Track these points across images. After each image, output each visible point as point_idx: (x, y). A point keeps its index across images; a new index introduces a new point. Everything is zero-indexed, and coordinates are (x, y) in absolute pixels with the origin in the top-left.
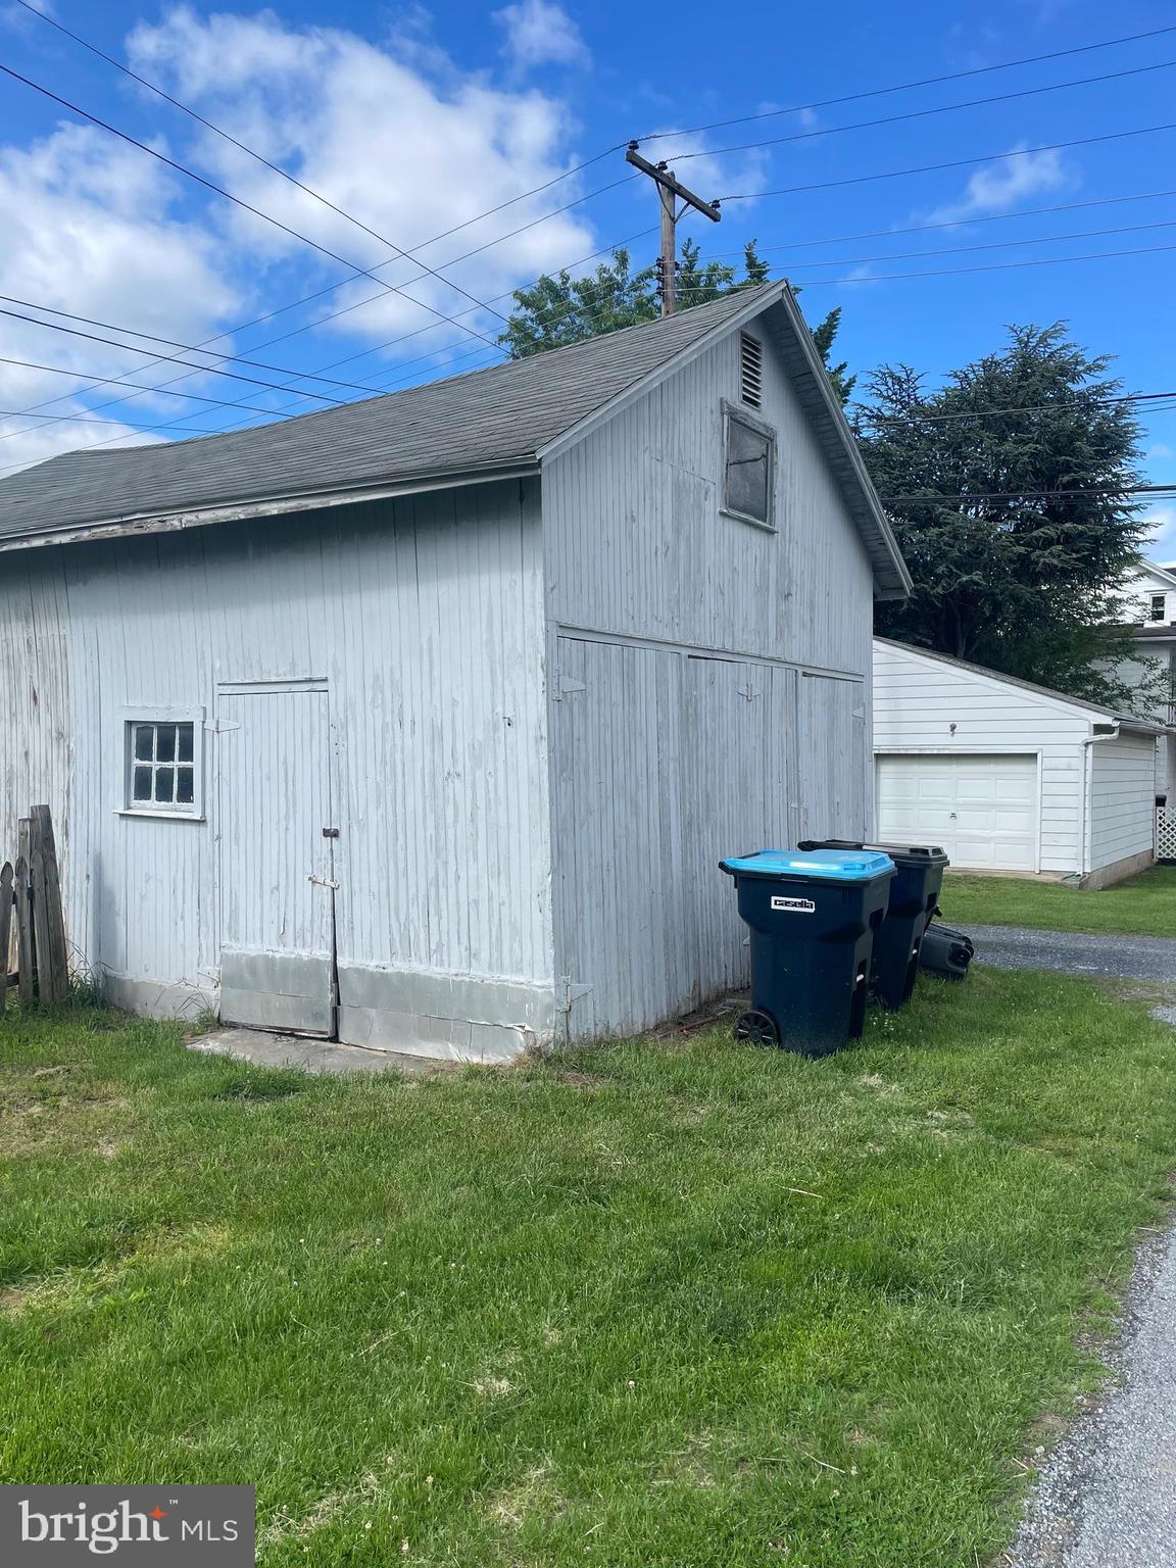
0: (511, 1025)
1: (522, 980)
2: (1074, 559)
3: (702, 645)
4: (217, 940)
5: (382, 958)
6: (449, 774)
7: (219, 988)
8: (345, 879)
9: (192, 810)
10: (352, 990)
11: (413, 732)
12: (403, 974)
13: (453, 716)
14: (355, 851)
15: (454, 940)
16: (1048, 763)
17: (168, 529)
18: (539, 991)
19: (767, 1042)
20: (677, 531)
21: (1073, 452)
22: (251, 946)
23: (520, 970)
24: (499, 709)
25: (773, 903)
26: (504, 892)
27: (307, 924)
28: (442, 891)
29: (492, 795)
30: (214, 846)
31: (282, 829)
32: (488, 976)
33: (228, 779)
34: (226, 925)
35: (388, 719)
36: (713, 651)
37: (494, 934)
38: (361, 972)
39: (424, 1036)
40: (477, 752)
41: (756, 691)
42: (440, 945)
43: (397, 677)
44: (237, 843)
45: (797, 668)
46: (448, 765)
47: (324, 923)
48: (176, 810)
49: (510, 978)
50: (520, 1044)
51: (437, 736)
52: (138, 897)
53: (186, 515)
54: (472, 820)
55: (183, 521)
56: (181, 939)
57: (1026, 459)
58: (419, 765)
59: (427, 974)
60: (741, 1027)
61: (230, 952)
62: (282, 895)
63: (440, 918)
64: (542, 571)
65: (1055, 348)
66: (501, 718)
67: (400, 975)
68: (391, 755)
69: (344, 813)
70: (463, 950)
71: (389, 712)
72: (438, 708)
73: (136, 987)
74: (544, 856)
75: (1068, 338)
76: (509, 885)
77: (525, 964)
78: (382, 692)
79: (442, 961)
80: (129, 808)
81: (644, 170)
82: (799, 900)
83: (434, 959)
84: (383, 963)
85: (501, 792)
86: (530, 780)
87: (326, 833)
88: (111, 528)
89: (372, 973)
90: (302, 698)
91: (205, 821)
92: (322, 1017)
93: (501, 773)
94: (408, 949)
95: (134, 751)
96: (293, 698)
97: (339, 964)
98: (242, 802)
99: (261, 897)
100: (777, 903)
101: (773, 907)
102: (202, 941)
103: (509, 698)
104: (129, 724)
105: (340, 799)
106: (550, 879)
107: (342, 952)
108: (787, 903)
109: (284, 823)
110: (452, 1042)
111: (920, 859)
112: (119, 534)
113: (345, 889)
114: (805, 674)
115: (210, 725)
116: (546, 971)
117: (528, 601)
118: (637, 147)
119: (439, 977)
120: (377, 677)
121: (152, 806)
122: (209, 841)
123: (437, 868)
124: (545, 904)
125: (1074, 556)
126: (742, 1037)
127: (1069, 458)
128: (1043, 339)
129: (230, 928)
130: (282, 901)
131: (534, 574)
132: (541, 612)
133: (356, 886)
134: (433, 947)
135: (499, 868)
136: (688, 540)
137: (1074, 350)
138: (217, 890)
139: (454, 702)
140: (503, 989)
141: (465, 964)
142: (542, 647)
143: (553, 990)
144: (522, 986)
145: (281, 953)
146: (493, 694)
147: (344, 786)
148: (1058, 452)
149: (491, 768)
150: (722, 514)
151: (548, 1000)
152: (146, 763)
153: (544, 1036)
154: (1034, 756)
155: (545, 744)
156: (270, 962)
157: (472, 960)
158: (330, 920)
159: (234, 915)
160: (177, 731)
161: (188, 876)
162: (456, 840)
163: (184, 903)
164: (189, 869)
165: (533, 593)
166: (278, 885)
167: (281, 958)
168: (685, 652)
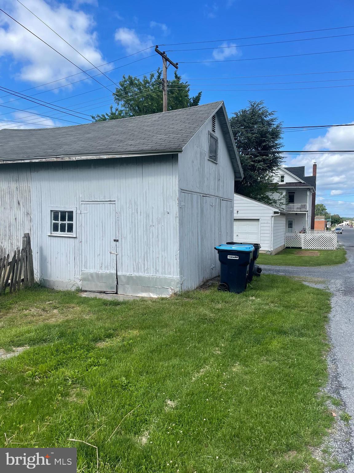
0: (168, 288)
1: (171, 276)
2: (266, 166)
3: (204, 193)
4: (81, 268)
5: (131, 272)
6: (151, 226)
7: (81, 281)
8: (120, 252)
9: (73, 234)
10: (122, 280)
11: (141, 215)
12: (137, 276)
13: (152, 211)
14: (123, 245)
15: (152, 267)
16: (262, 221)
17: (72, 160)
18: (176, 279)
19: (226, 291)
20: (200, 164)
21: (266, 137)
22: (91, 270)
23: (170, 274)
24: (165, 210)
25: (228, 257)
26: (166, 254)
27: (109, 264)
28: (148, 255)
29: (163, 231)
30: (79, 244)
31: (101, 239)
32: (161, 276)
33: (84, 226)
34: (83, 265)
35: (133, 211)
36: (206, 194)
37: (163, 265)
38: (124, 276)
39: (143, 291)
40: (159, 220)
41: (214, 204)
42: (148, 268)
43: (136, 201)
44: (87, 243)
45: (221, 198)
46: (151, 223)
47: (114, 264)
48: (67, 234)
49: (168, 276)
50: (171, 292)
51: (148, 216)
52: (55, 258)
53: (77, 157)
54: (157, 237)
55: (76, 158)
56: (69, 269)
57: (254, 138)
58: (142, 223)
59: (144, 276)
60: (219, 287)
61: (85, 272)
62: (101, 257)
63: (148, 262)
64: (178, 176)
65: (260, 108)
66: (166, 212)
67: (136, 276)
68: (134, 220)
69: (120, 235)
70: (154, 270)
71: (133, 209)
72: (148, 209)
73: (54, 282)
74: (177, 246)
75: (264, 105)
76: (167, 253)
77: (172, 272)
78: (132, 205)
79: (148, 272)
80: (51, 234)
81: (159, 53)
82: (235, 256)
83: (146, 272)
84: (131, 274)
85: (166, 230)
86: (174, 228)
87: (115, 240)
88: (52, 159)
89: (128, 276)
90: (107, 205)
91: (77, 237)
92: (114, 288)
93: (166, 226)
94: (138, 270)
95: (53, 218)
96: (105, 205)
97: (118, 274)
98: (88, 233)
99: (95, 257)
100: (229, 257)
101: (228, 258)
102: (76, 270)
103: (168, 207)
104: (51, 211)
105: (119, 232)
106: (179, 252)
107: (119, 271)
108: (232, 257)
109: (102, 238)
110: (151, 293)
111: (257, 246)
112: (55, 161)
113: (120, 255)
114: (222, 200)
115: (79, 212)
116: (177, 274)
117: (174, 183)
118: (158, 47)
119: (147, 277)
120: (130, 201)
121: (59, 233)
122: (78, 243)
123: (147, 249)
124: (177, 258)
125: (266, 165)
126: (219, 289)
127: (265, 139)
128: (257, 105)
129: (84, 266)
130: (101, 259)
131: (176, 177)
132: (177, 186)
133: (123, 254)
134: (146, 269)
135: (165, 249)
136: (202, 166)
137: (266, 108)
138: (80, 256)
139: (153, 208)
140: (166, 279)
141: (155, 273)
142: (178, 195)
143: (179, 279)
144: (171, 278)
145: (101, 272)
146: (164, 206)
147: (120, 229)
148: (262, 137)
149: (163, 224)
150: (208, 160)
151: (178, 281)
152: (57, 222)
153: (177, 290)
154: (258, 220)
155: (178, 219)
156: (97, 274)
157: (157, 272)
158: (116, 263)
159: (86, 262)
160: (67, 213)
161: (71, 252)
162: (153, 242)
163: (70, 259)
164: (71, 250)
165: (175, 181)
166: (100, 253)
167: (101, 273)
168: (202, 195)
